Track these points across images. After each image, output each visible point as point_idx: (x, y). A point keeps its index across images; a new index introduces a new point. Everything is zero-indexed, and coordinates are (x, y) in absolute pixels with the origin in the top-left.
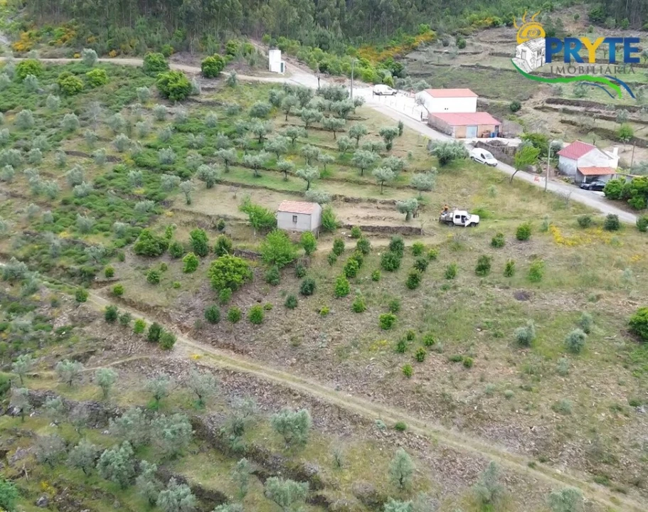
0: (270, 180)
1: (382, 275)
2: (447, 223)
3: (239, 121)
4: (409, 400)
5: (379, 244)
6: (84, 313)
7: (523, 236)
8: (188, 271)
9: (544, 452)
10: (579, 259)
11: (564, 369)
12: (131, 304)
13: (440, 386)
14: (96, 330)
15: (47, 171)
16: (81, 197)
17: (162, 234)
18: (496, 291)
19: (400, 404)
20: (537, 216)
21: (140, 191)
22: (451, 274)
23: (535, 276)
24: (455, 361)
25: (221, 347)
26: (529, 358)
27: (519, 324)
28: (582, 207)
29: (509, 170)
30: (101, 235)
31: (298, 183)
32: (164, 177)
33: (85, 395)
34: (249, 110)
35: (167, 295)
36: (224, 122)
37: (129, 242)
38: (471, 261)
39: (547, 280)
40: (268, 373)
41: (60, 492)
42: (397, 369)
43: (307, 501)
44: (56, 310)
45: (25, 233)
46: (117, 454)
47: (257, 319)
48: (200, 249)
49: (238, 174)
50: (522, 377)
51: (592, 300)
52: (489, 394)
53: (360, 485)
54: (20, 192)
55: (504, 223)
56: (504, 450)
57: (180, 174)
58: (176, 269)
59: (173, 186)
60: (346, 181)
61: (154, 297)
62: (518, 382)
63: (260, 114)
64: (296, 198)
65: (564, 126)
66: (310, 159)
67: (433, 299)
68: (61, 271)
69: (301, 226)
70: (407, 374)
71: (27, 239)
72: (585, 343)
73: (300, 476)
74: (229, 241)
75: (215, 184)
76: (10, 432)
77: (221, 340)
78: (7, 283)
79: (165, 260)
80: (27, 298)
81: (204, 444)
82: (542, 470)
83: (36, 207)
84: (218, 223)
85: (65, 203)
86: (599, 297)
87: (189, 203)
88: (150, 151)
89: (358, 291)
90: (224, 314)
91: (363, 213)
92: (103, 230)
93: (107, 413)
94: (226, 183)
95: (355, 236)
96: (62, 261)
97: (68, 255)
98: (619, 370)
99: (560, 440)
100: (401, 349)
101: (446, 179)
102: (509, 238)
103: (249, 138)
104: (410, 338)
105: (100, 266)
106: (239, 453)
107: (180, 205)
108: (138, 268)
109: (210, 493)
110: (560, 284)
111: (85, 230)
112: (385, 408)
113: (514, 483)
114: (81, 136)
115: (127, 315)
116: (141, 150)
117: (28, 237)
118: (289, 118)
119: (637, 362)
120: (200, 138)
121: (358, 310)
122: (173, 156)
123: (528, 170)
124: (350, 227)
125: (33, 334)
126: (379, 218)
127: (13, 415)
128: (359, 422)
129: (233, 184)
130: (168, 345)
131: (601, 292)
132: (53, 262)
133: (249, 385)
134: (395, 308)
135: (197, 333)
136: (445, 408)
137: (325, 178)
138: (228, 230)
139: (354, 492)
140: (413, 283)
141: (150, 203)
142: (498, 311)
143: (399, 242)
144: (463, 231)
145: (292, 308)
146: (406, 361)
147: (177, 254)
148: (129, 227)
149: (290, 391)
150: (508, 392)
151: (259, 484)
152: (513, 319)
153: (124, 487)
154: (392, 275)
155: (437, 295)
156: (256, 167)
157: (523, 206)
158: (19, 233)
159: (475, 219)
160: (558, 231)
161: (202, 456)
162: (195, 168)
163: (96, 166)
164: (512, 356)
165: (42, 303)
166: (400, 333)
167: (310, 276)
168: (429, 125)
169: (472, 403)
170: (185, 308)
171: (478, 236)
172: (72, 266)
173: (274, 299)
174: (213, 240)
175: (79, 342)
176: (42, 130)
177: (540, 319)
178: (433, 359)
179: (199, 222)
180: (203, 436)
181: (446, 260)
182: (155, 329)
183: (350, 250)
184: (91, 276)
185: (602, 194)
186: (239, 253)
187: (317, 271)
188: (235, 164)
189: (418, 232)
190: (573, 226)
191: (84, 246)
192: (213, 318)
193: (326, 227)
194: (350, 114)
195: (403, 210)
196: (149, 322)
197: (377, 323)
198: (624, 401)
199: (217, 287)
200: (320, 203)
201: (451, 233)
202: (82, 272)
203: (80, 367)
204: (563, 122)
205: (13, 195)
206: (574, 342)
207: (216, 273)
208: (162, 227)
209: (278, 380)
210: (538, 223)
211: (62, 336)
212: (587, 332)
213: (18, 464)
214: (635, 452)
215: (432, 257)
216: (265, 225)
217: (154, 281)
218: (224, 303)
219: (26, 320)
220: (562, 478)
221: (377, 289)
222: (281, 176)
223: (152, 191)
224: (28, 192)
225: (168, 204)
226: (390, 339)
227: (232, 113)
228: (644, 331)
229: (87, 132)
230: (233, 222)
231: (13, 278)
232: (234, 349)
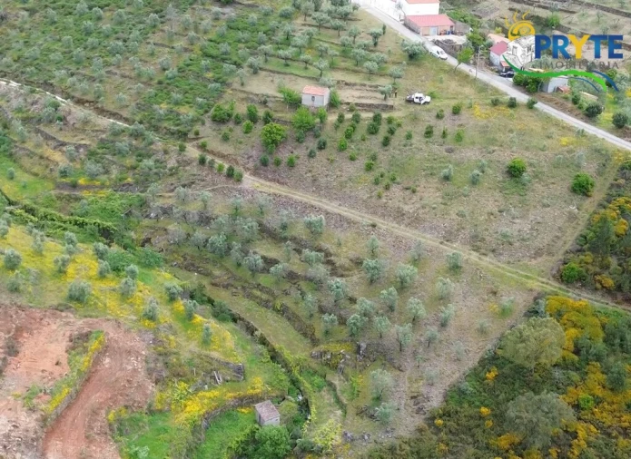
0: (296, 68)
1: (368, 137)
2: (410, 101)
3: (273, 23)
4: (380, 211)
5: (367, 116)
6: (185, 158)
7: (456, 111)
8: (246, 133)
9: (449, 237)
10: (487, 127)
11: (466, 193)
12: (212, 153)
13: (397, 203)
14: (194, 169)
15: (143, 58)
16: (170, 79)
17: (227, 107)
18: (435, 148)
19: (375, 213)
20: (467, 97)
21: (210, 75)
22: (409, 137)
23: (459, 138)
24: (407, 189)
25: (270, 180)
26: (450, 188)
27: (447, 167)
28: (496, 91)
29: (453, 62)
30: (187, 106)
31: (313, 71)
32: (225, 65)
33: (194, 208)
34: (279, 11)
35: (235, 148)
36: (262, 22)
37: (206, 112)
38: (422, 128)
39: (467, 139)
40: (299, 196)
41: (185, 259)
42: (373, 194)
43: (323, 263)
44: (167, 156)
45: (137, 104)
46: (218, 239)
47: (291, 164)
48: (253, 118)
49: (274, 64)
50: (443, 198)
51: (490, 153)
52: (423, 207)
53: (352, 254)
54: (127, 74)
55: (446, 102)
56: (429, 236)
57: (235, 63)
58: (238, 131)
59: (232, 72)
60: (346, 69)
61: (227, 149)
62: (440, 200)
63: (286, 16)
64: (311, 82)
65: (510, 13)
66: (322, 54)
67: (398, 152)
68: (165, 130)
69: (317, 103)
70: (379, 197)
71: (139, 108)
72: (481, 179)
73: (320, 250)
74: (272, 113)
75: (259, 71)
76: (151, 228)
77: (270, 177)
78: (132, 138)
79: (231, 125)
80: (148, 148)
81: (265, 235)
82: (446, 245)
83: (142, 86)
84: (263, 99)
85: (160, 83)
86: (494, 151)
87: (242, 84)
88: (212, 44)
89: (353, 147)
90: (271, 160)
91: (357, 94)
92: (188, 103)
93: (207, 218)
94: (265, 70)
95: (351, 110)
96: (166, 124)
97: (169, 119)
98: (497, 195)
99: (458, 230)
100: (377, 183)
101: (412, 68)
102: (448, 112)
103: (280, 36)
104: (382, 176)
105: (190, 128)
106: (285, 239)
107: (236, 86)
108: (214, 130)
109: (271, 259)
110: (473, 143)
111: (177, 103)
112: (366, 215)
113: (431, 251)
114: (162, 31)
115: (213, 160)
116: (206, 43)
117: (139, 107)
118: (308, 18)
119: (507, 189)
120: (246, 35)
121: (352, 159)
122: (229, 48)
124: (348, 104)
125: (155, 170)
126: (367, 98)
127: (150, 218)
128: (350, 222)
129: (271, 71)
130: (239, 180)
131: (496, 148)
132: (159, 124)
133: (289, 203)
134: (374, 158)
135: (255, 172)
136: (399, 215)
137: (333, 67)
138: (270, 105)
139: (347, 258)
140: (386, 142)
141: (218, 85)
142: (435, 159)
143: (379, 115)
144: (418, 107)
145: (313, 157)
146: (380, 189)
147: (238, 122)
148: (205, 101)
149: (313, 206)
150: (434, 206)
151: (297, 255)
152: (442, 165)
153: (222, 257)
154: (374, 137)
155: (399, 150)
156: (286, 59)
157: (459, 89)
158: (133, 104)
159: (428, 99)
160: (478, 108)
161: (264, 241)
162: (244, 59)
163: (176, 56)
164: (439, 186)
165: (158, 152)
166: (376, 173)
167: (323, 138)
168: (405, 25)
169: (414, 212)
170: (246, 156)
171: (429, 111)
172: (172, 128)
173: (301, 152)
174: (261, 112)
175: (185, 175)
176: (134, 25)
177: (458, 164)
178: (395, 189)
179: (250, 99)
180: (266, 232)
181: (407, 128)
182: (231, 170)
183: (348, 120)
184: (186, 134)
186: (278, 121)
187: (328, 133)
188: (273, 56)
189: (392, 107)
190: (487, 105)
191: (178, 114)
192: (264, 163)
193: (333, 104)
194: (350, 16)
195: (382, 93)
196: (226, 166)
197: (364, 167)
198: (495, 210)
199: (267, 144)
200: (329, 87)
201: (412, 108)
202: (179, 132)
203: (190, 191)
204: (511, 9)
205: (123, 76)
206: (474, 177)
207: (266, 135)
208: (227, 102)
209: (305, 200)
210: (467, 102)
211: (173, 172)
212: (483, 172)
213: (159, 245)
214: (495, 236)
215: (399, 125)
216: (294, 103)
217: (226, 139)
218: (271, 153)
219: (150, 162)
220: (455, 249)
221: (363, 146)
222: (303, 65)
223: (217, 76)
224: (133, 74)
225: (229, 85)
226: (370, 177)
227: (266, 14)
228: (514, 172)
229: (166, 28)
230: (273, 99)
231: (136, 135)
232: (278, 182)
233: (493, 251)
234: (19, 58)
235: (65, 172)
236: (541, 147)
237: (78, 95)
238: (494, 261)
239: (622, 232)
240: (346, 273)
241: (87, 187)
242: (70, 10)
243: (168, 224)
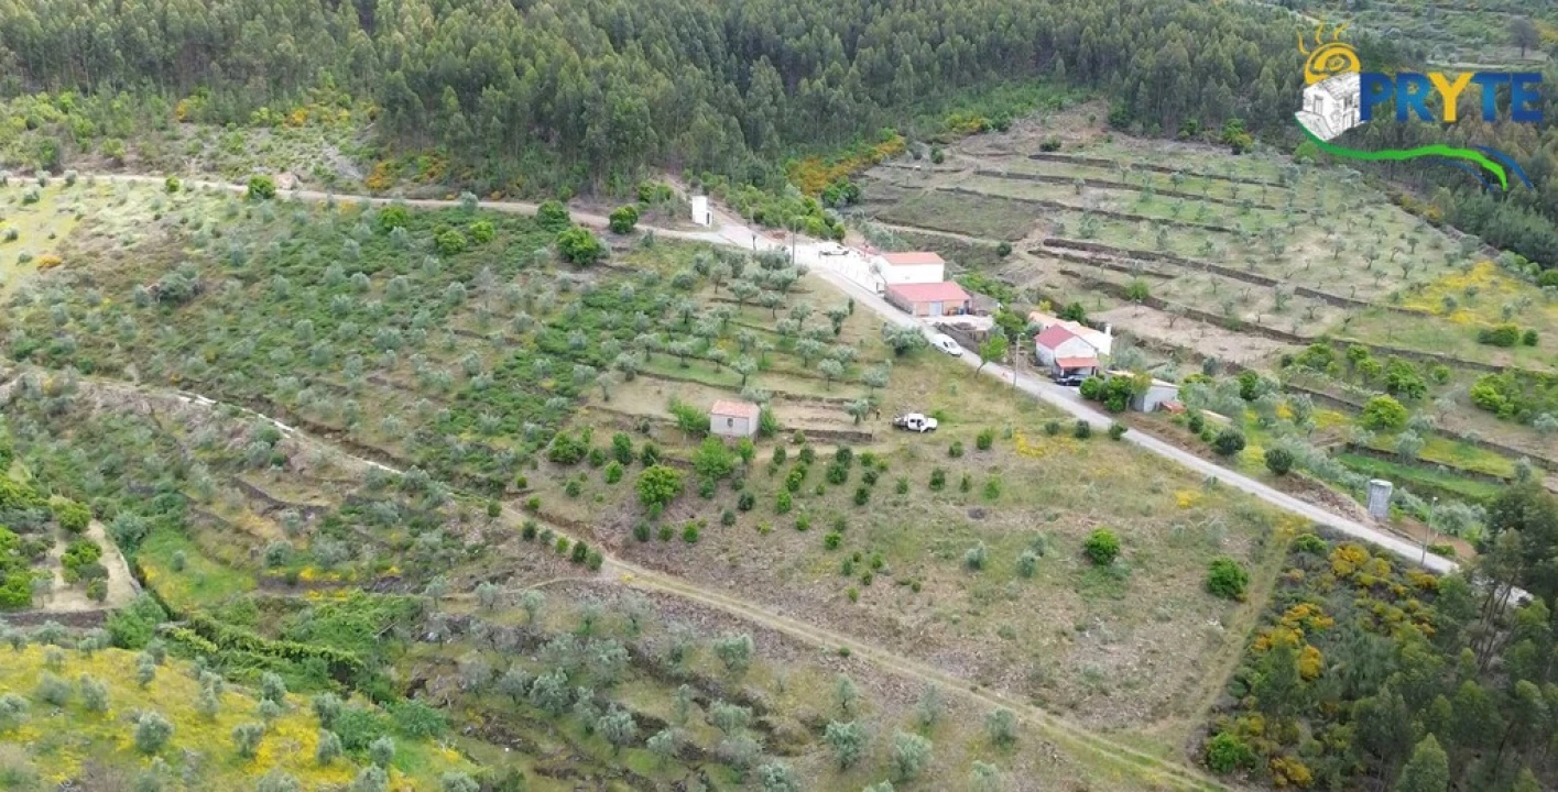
0: (699, 371)
1: (828, 488)
2: (901, 427)
3: (660, 296)
4: (855, 625)
5: (825, 451)
6: (497, 529)
7: (984, 444)
8: (610, 482)
9: (987, 677)
10: (1042, 472)
11: (1013, 593)
12: (549, 518)
13: (886, 611)
14: (513, 548)
15: (435, 355)
16: (480, 390)
17: (577, 438)
18: (950, 508)
19: (845, 630)
20: (1001, 420)
21: (548, 383)
22: (902, 488)
23: (992, 491)
24: (903, 584)
25: (653, 567)
26: (979, 581)
27: (973, 545)
28: (1052, 409)
29: (972, 359)
30: (507, 437)
31: (730, 376)
32: (577, 367)
33: (508, 621)
34: (672, 278)
35: (590, 508)
36: (642, 295)
37: (541, 446)
38: (923, 473)
39: (1006, 495)
40: (704, 596)
41: (488, 720)
42: (842, 593)
43: (749, 727)
44: (466, 526)
45: (419, 434)
46: (551, 681)
47: (691, 537)
48: (623, 455)
49: (662, 363)
50: (970, 601)
51: (1049, 519)
52: (936, 619)
53: (805, 710)
54: (405, 382)
55: (964, 428)
56: (948, 675)
57: (594, 364)
58: (597, 478)
59: (588, 379)
60: (789, 373)
61: (575, 511)
62: (966, 606)
63: (684, 285)
64: (727, 393)
65: (1063, 279)
66: (746, 347)
67: (882, 516)
68: (465, 479)
69: (738, 430)
70: (853, 598)
71: (421, 441)
72: (1036, 565)
73: (743, 701)
74: (656, 447)
75: (636, 376)
76: (428, 660)
77: (652, 560)
78: (405, 494)
79: (583, 469)
80: (432, 512)
81: (641, 672)
82: (982, 694)
83: (429, 403)
84: (642, 424)
85: (461, 397)
86: (1057, 516)
87: (607, 399)
88: (556, 331)
89: (802, 506)
90: (653, 529)
91: (807, 413)
92: (509, 431)
93: (533, 639)
94: (648, 374)
95: (797, 442)
96: (467, 469)
97: (474, 460)
98: (1071, 597)
99: (1003, 665)
100: (847, 572)
101: (901, 371)
102: (969, 446)
103: (673, 318)
104: (856, 560)
105: (509, 474)
106: (678, 680)
107: (597, 402)
108: (553, 478)
109: (650, 720)
110: (1018, 501)
111: (489, 432)
112: (829, 633)
113: (955, 706)
114: (471, 310)
115: (548, 532)
116: (545, 331)
117: (422, 438)
118: (720, 289)
119: (1088, 586)
120: (615, 317)
121: (801, 528)
122: (585, 339)
123: (998, 361)
124: (792, 431)
125: (442, 552)
126: (826, 421)
127: (428, 641)
128: (802, 647)
129: (657, 376)
130: (595, 566)
131: (1060, 510)
132: (456, 468)
133: (686, 609)
134: (841, 526)
135: (625, 552)
136: (891, 633)
137: (764, 369)
138: (654, 433)
139: (797, 717)
140: (861, 498)
141: (563, 400)
142: (950, 530)
143: (847, 451)
144: (916, 438)
145: (730, 524)
146: (852, 584)
147: (597, 461)
148: (540, 427)
149: (730, 616)
150: (955, 616)
151: (700, 711)
152: (965, 539)
153: (557, 716)
154: (838, 488)
155: (886, 512)
156: (684, 355)
157: (986, 406)
158: (411, 434)
159: (932, 423)
160: (1022, 440)
161: (639, 684)
162: (612, 357)
163: (493, 351)
164: (963, 580)
165: (449, 517)
166: (845, 554)
167: (748, 490)
168: (886, 299)
169: (919, 628)
170: (610, 524)
171: (935, 443)
172: (479, 474)
173: (709, 515)
174: (638, 445)
175: (496, 558)
176: (421, 301)
177: (994, 539)
178: (881, 584)
179: (619, 423)
180: (643, 666)
181: (899, 472)
182: (580, 548)
183: (792, 459)
184: (501, 486)
185: (1077, 390)
186: (668, 461)
187: (755, 482)
188: (660, 350)
189: (869, 438)
190: (1037, 433)
191: (490, 451)
192: (642, 536)
193: (765, 431)
194: (792, 286)
195: (852, 412)
196: (573, 541)
197: (822, 541)
198: (1070, 626)
199: (648, 502)
200: (758, 403)
201: (905, 439)
202: (490, 481)
203: (503, 590)
204: (1063, 272)
205: (398, 386)
206: (1025, 565)
207: (646, 486)
208: (578, 429)
209: (716, 604)
210: (1001, 428)
211: (476, 554)
212: (1041, 554)
213: (439, 693)
214: (1074, 676)
215: (883, 468)
216: (697, 429)
217: (573, 492)
218: (654, 518)
219: (432, 537)
220: (1001, 701)
221: (821, 504)
222: (715, 366)
223: (563, 385)
224: (415, 383)
225: (582, 400)
226: (835, 560)
227: (650, 283)
228: (1098, 554)
229: (478, 305)
230: (659, 424)
231: (412, 488)
232: (666, 569)
233: (1073, 706)
234: (217, 357)
235: (278, 557)
236: (1144, 508)
237: (313, 419)
238: (1077, 727)
239: (1311, 670)
240: (794, 748)
241: (315, 585)
242: (316, 277)
243: (460, 652)
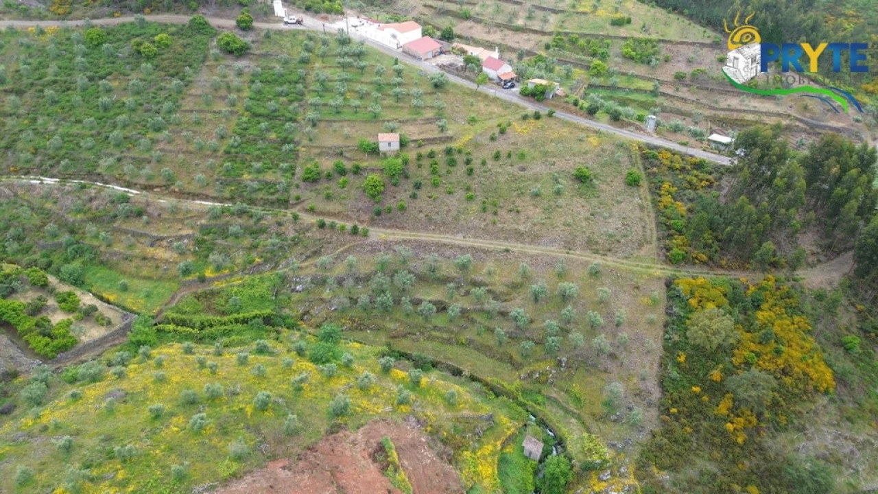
0: (347, 114)
1: (451, 169)
4: (502, 235)
5: (438, 149)
6: (302, 226)
7: (502, 131)
8: (343, 187)
9: (569, 246)
11: (558, 204)
12: (325, 214)
13: (512, 226)
14: (316, 234)
16: (237, 147)
17: (311, 166)
18: (509, 168)
20: (500, 116)
21: (273, 136)
23: (521, 156)
24: (511, 211)
25: (389, 227)
26: (542, 203)
28: (517, 106)
30: (271, 172)
32: (288, 125)
33: (341, 272)
34: (295, 58)
35: (341, 204)
36: (286, 71)
37: (294, 174)
38: (487, 153)
39: (528, 157)
41: (354, 321)
42: (488, 221)
44: (283, 228)
45: (217, 180)
47: (402, 209)
48: (343, 172)
49: (325, 112)
50: (544, 213)
51: (552, 165)
52: (535, 225)
53: (505, 280)
54: (185, 149)
55: (489, 124)
56: (554, 249)
57: (290, 120)
58: (334, 186)
59: (293, 130)
61: (335, 207)
62: (543, 216)
63: (305, 61)
66: (363, 95)
67: (484, 179)
68: (263, 201)
69: (394, 147)
70: (494, 223)
71: (222, 184)
73: (475, 283)
74: (359, 164)
75: (317, 123)
77: (388, 224)
78: (237, 217)
79: (325, 183)
80: (259, 224)
81: (422, 282)
82: (572, 254)
84: (338, 151)
85: (227, 152)
86: (554, 162)
87: (311, 140)
89: (444, 181)
90: (382, 209)
91: (416, 129)
92: (269, 168)
93: (356, 278)
94: (322, 121)
95: (420, 146)
96: (260, 195)
97: (262, 190)
99: (573, 238)
100: (484, 210)
102: (497, 133)
104: (485, 204)
105: (287, 194)
107: (306, 142)
108: (311, 191)
110: (534, 158)
112: (492, 242)
115: (331, 222)
116: (248, 103)
117: (220, 182)
119: (584, 194)
121: (450, 193)
122: (276, 105)
124: (415, 141)
126: (426, 132)
127: (297, 291)
128: (486, 252)
130: (365, 234)
131: (554, 159)
132: (254, 196)
133: (421, 246)
136: (519, 236)
138: (346, 154)
139: (502, 284)
140: (470, 172)
141: (292, 146)
142: (516, 180)
145: (416, 198)
147: (330, 178)
149: (445, 245)
152: (525, 183)
157: (489, 109)
160: (516, 125)
164: (534, 203)
165: (270, 225)
166: (478, 202)
167: (414, 178)
168: (404, 52)
169: (530, 231)
170: (356, 210)
172: (269, 197)
173: (403, 195)
174: (346, 165)
178: (502, 213)
179: (325, 152)
180: (422, 279)
182: (354, 228)
183: (424, 157)
184: (287, 201)
186: (368, 170)
187: (415, 173)
188: (320, 105)
189: (453, 138)
190: (520, 120)
191: (267, 182)
192: (379, 214)
193: (403, 144)
196: (348, 225)
197: (464, 198)
198: (588, 215)
199: (374, 196)
201: (468, 135)
202: (278, 200)
206: (559, 191)
208: (307, 161)
210: (503, 121)
211: (296, 242)
214: (603, 237)
215: (469, 154)
216: (373, 150)
217: (329, 198)
218: (380, 204)
221: (453, 179)
224: (191, 148)
225: (298, 143)
228: (581, 178)
229: (193, 91)
230: (347, 149)
231: (241, 213)
232: (397, 227)
233: (610, 250)
234: (36, 150)
235: (187, 269)
236: (583, 151)
237: (142, 181)
238: (615, 259)
240: (507, 297)
241: (217, 279)
243: (321, 293)
